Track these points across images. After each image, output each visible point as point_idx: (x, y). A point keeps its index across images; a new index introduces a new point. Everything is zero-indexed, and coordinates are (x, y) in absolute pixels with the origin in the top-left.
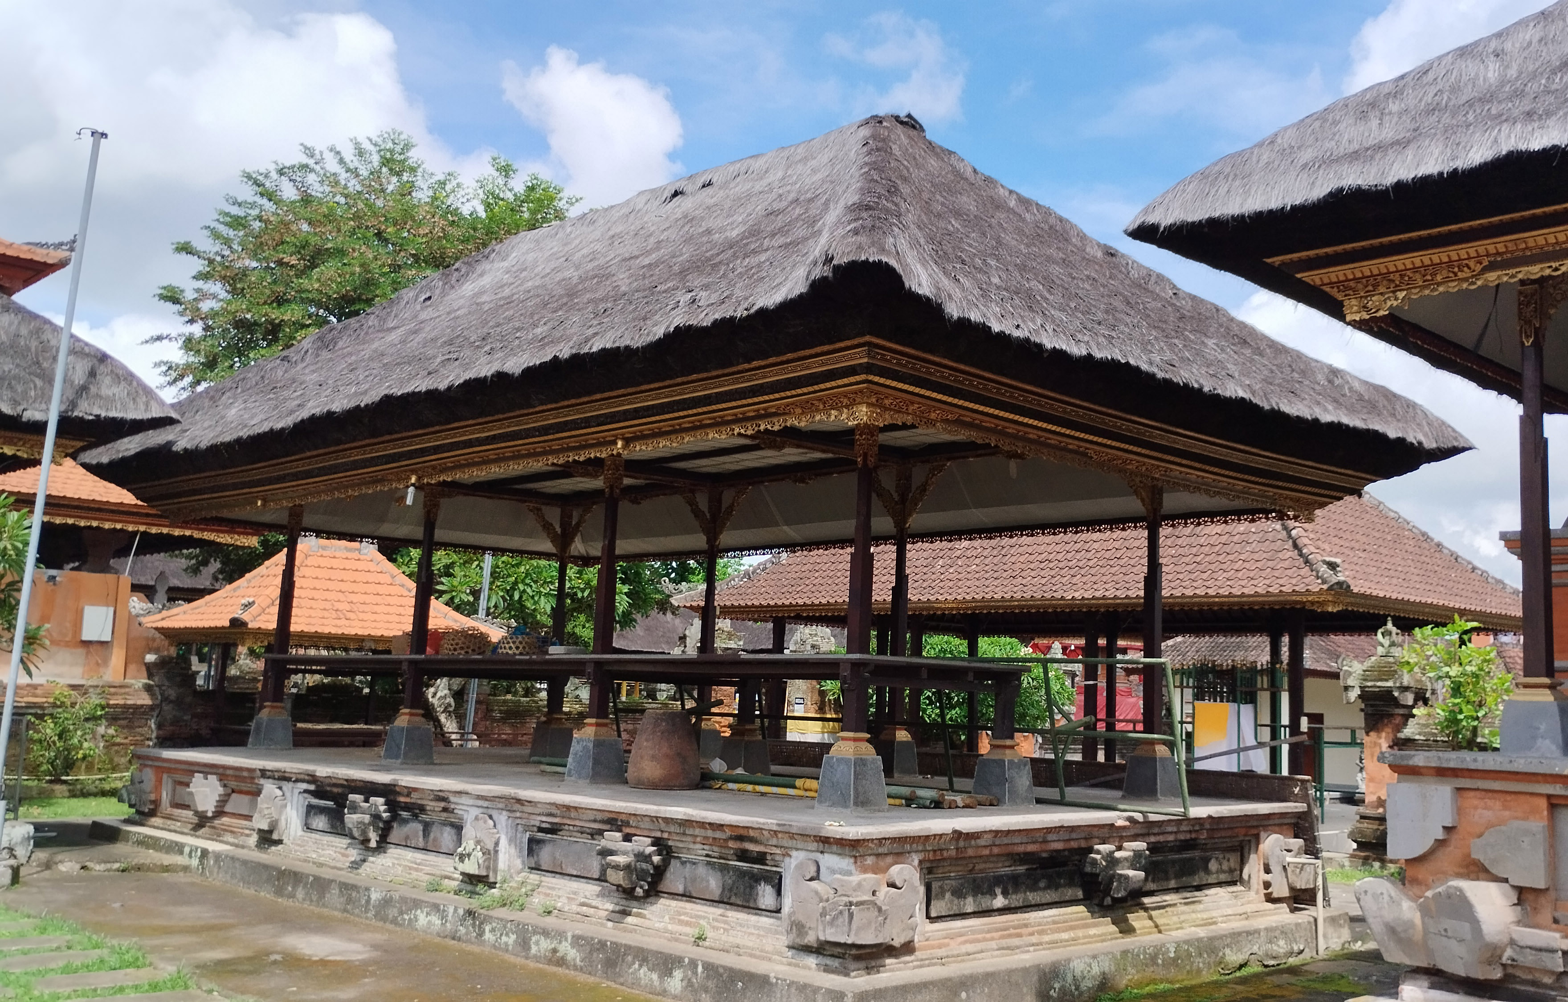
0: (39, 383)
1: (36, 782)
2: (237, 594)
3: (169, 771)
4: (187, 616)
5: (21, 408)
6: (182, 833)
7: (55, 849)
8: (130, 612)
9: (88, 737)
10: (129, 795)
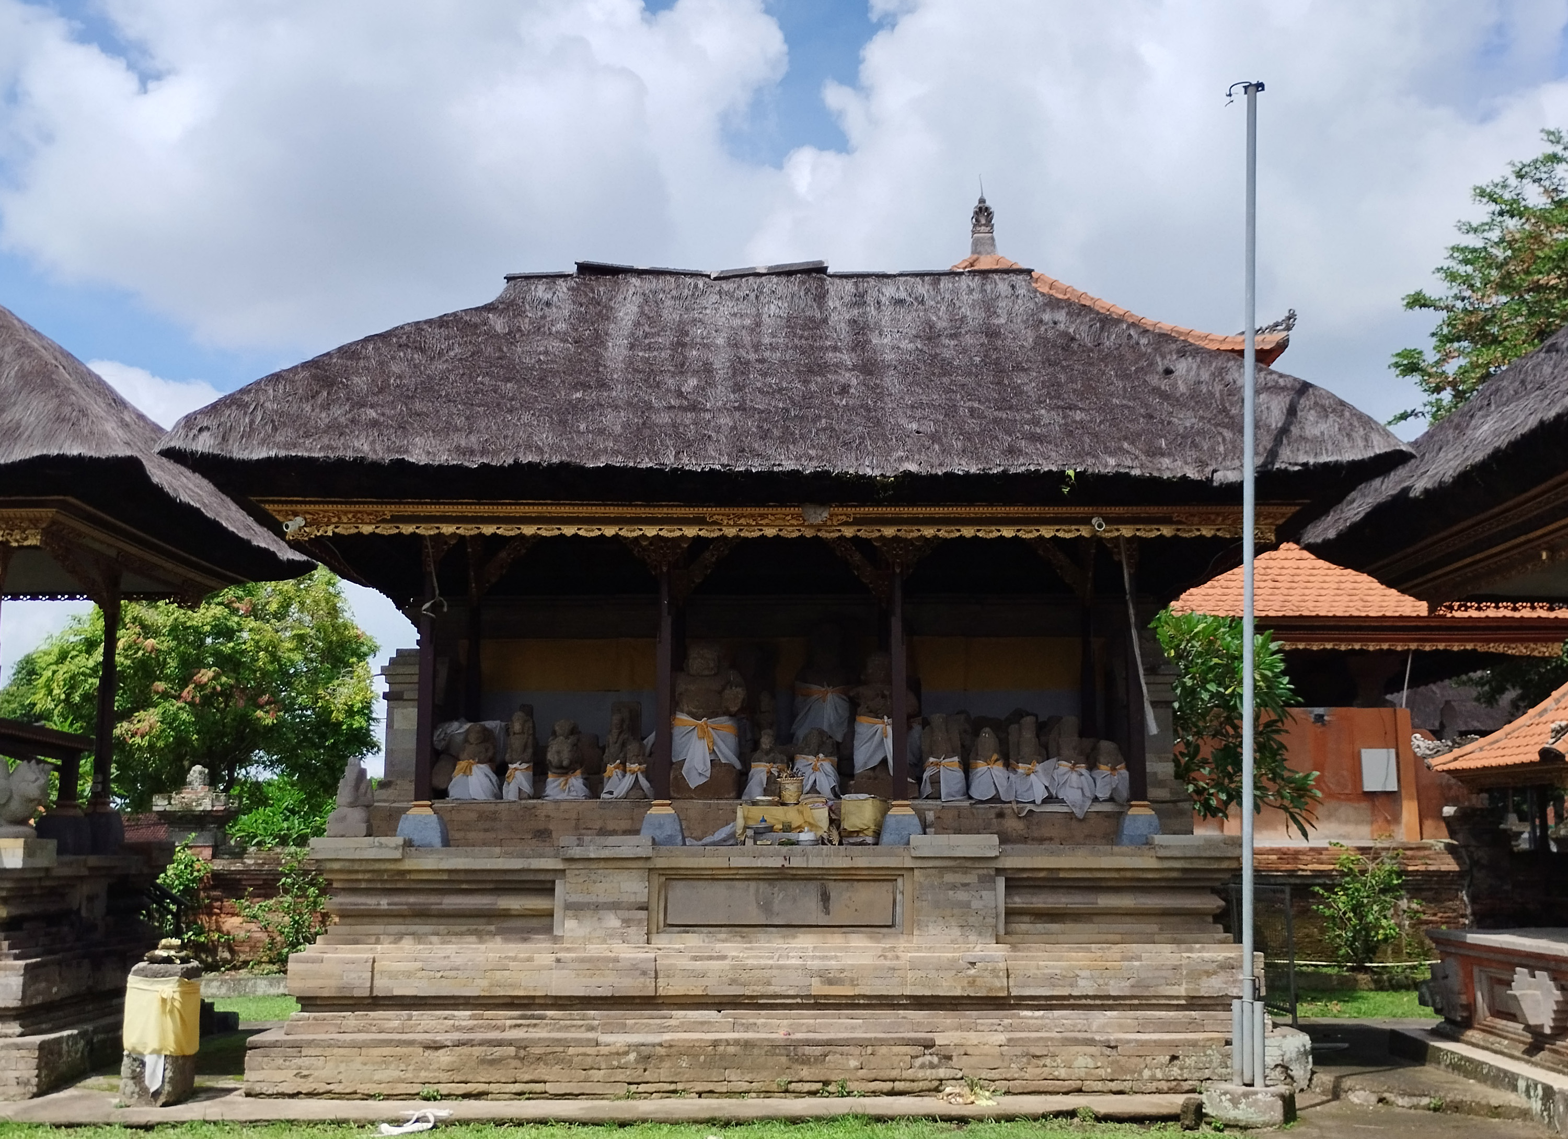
0: (1228, 434)
1: (1337, 969)
2: (1543, 719)
3: (1479, 961)
4: (1484, 753)
5: (1209, 470)
6: (1512, 1057)
7: (1344, 1070)
8: (1415, 754)
9: (1389, 913)
10: (1432, 995)
